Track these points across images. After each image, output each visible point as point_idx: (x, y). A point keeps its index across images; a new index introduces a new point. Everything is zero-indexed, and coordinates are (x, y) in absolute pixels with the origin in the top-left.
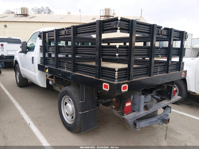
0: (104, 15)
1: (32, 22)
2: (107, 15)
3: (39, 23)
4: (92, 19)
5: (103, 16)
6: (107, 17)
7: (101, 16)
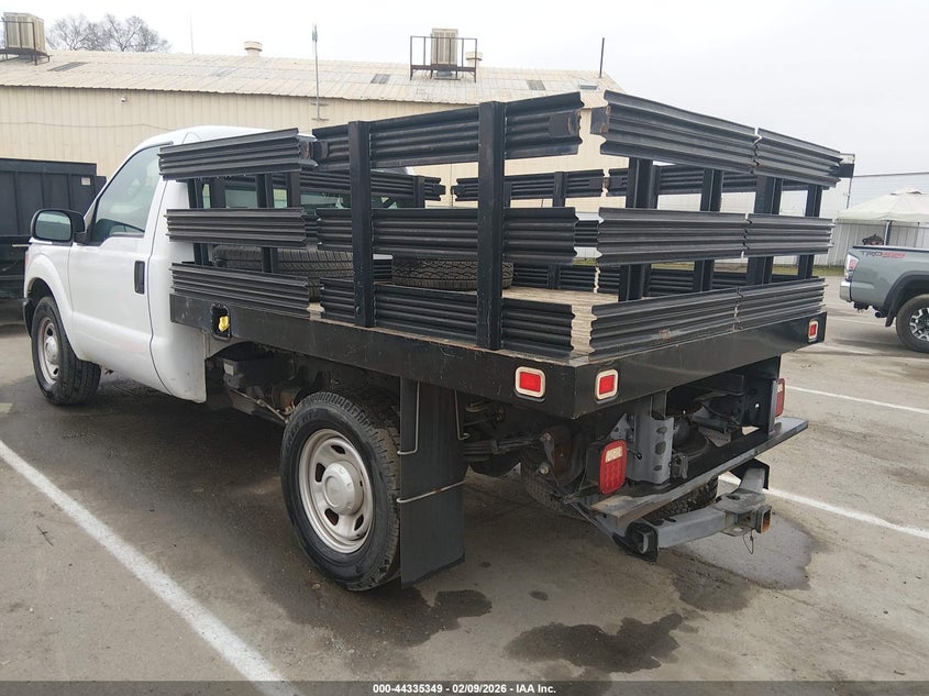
0: (428, 63)
1: (69, 88)
2: (445, 62)
3: (108, 98)
4: (372, 82)
5: (424, 67)
6: (443, 73)
7: (414, 68)
